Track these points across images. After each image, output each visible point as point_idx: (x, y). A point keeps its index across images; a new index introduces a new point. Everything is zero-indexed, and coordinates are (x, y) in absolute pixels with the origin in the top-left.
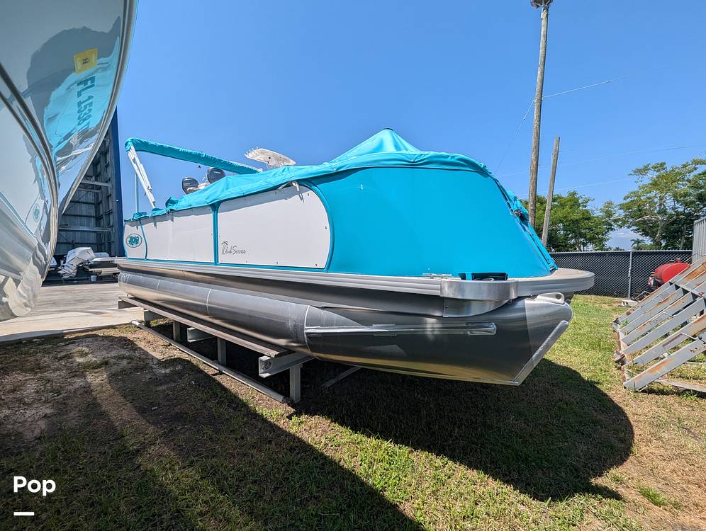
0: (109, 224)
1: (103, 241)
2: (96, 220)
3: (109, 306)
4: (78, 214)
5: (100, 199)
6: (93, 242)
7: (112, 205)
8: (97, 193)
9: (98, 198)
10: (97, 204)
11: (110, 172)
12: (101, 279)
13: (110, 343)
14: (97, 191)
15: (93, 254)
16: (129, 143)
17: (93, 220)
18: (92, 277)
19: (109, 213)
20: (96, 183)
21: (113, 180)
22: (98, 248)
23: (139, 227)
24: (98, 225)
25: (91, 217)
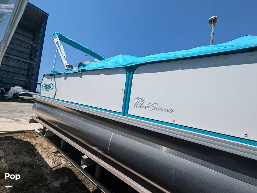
0: (32, 79)
1: (27, 85)
2: (26, 77)
3: (23, 116)
4: (20, 73)
5: (30, 69)
6: (23, 85)
7: (35, 71)
8: (29, 66)
9: (29, 68)
10: (28, 70)
11: (37, 59)
12: (23, 101)
13: (20, 148)
14: (30, 65)
15: (22, 90)
16: (56, 34)
17: (25, 76)
18: (19, 99)
19: (33, 74)
20: (30, 62)
21: (37, 62)
22: (24, 88)
23: (53, 79)
24: (27, 78)
25: (25, 75)
